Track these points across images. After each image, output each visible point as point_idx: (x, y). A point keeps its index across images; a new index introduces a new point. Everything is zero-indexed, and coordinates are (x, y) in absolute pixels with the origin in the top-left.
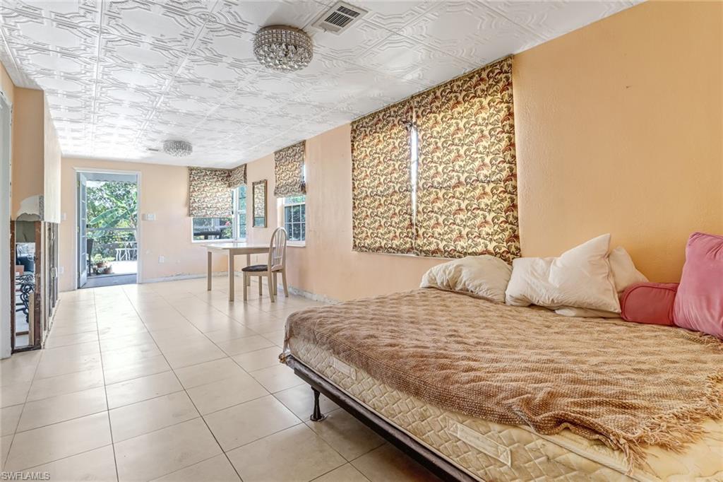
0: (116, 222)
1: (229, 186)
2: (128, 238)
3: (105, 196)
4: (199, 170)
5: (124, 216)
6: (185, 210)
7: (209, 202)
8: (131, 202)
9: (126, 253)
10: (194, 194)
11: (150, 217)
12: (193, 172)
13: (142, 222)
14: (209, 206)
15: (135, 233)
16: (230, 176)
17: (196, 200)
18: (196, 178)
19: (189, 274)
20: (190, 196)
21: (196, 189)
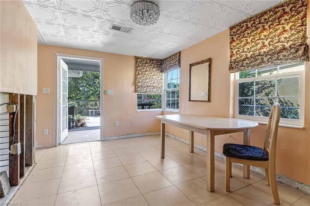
0: (89, 97)
1: (161, 72)
2: (95, 105)
3: (85, 85)
4: (143, 59)
5: (92, 94)
6: (133, 88)
7: (148, 82)
8: (96, 87)
9: (93, 112)
10: (139, 76)
11: (110, 92)
12: (139, 60)
13: (104, 96)
14: (148, 85)
15: (98, 103)
16: (162, 64)
17: (140, 81)
18: (140, 65)
19: (135, 134)
20: (136, 78)
21: (140, 73)
